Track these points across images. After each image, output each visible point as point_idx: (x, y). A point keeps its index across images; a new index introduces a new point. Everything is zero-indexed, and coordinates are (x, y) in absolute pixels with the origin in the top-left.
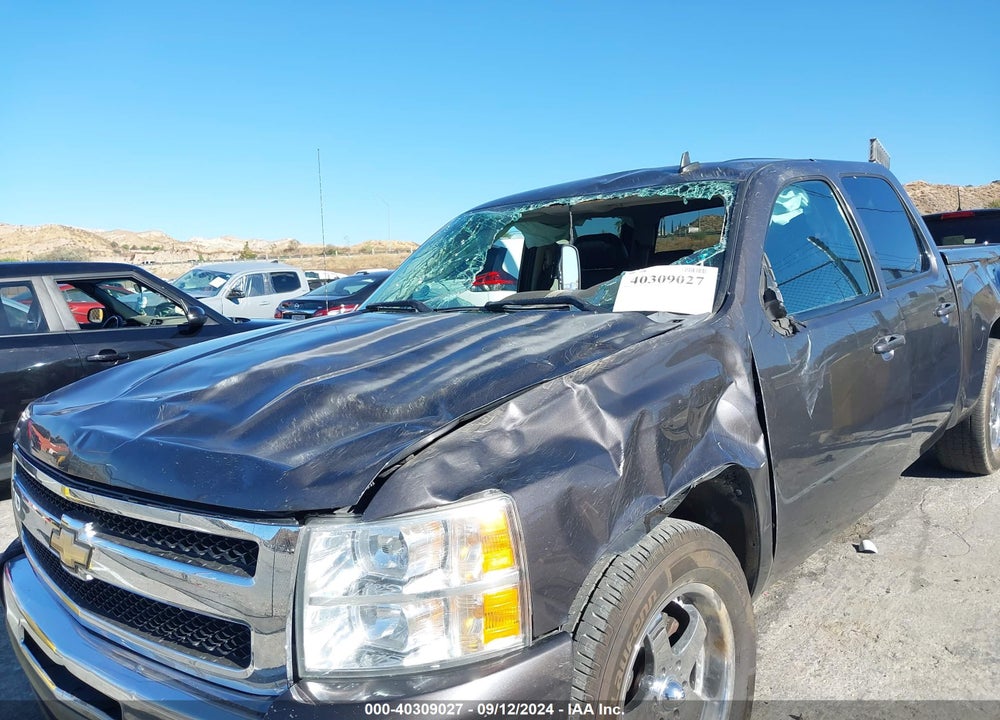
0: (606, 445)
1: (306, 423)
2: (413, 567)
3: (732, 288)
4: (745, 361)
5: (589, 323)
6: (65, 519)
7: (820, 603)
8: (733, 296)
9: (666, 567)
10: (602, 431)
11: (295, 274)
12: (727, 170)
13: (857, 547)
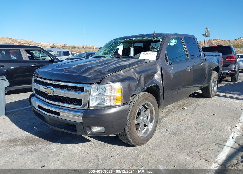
0: (136, 78)
1: (89, 72)
2: (106, 92)
3: (159, 56)
4: (160, 69)
5: (134, 60)
6: (48, 86)
7: (174, 116)
8: (159, 57)
9: (144, 98)
10: (135, 76)
11: (69, 52)
12: (161, 35)
13: (183, 108)
